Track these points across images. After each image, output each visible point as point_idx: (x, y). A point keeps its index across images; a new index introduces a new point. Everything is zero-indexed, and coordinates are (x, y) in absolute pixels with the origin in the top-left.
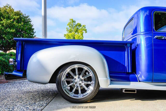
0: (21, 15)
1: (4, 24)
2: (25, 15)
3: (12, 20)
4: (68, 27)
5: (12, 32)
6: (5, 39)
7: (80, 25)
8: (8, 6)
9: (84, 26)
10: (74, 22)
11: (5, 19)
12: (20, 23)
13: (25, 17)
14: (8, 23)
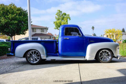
0: (21, 10)
1: (10, 18)
2: (24, 10)
3: (15, 15)
4: (57, 16)
5: (15, 23)
6: (11, 28)
7: (65, 14)
8: (13, 4)
9: (68, 15)
10: (61, 12)
11: (11, 14)
12: (21, 16)
13: (24, 11)
14: (13, 17)
